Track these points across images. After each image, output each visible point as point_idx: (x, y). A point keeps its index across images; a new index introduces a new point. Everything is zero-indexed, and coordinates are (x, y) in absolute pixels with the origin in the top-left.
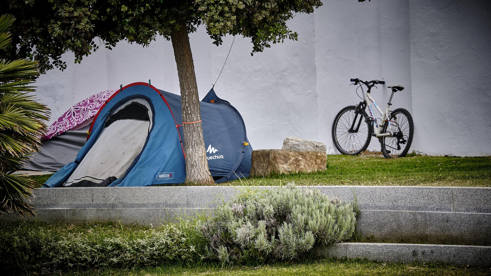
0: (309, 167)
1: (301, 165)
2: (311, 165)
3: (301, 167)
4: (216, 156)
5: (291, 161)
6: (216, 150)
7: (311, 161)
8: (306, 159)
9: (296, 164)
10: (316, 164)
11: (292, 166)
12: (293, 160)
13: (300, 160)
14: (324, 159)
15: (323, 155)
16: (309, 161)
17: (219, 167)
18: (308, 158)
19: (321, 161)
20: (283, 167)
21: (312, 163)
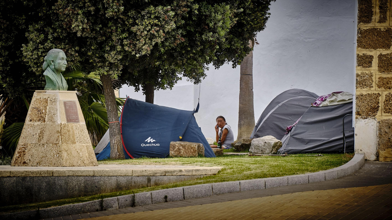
0: (187, 154)
1: (182, 152)
2: (188, 153)
3: (182, 153)
4: (152, 144)
5: (176, 149)
6: (154, 140)
7: (188, 150)
8: (185, 149)
9: (179, 151)
10: (191, 152)
11: (177, 153)
12: (177, 149)
13: (181, 149)
14: (195, 149)
15: (194, 147)
16: (187, 150)
17: (154, 151)
18: (186, 148)
19: (194, 150)
20: (171, 153)
21: (189, 152)
